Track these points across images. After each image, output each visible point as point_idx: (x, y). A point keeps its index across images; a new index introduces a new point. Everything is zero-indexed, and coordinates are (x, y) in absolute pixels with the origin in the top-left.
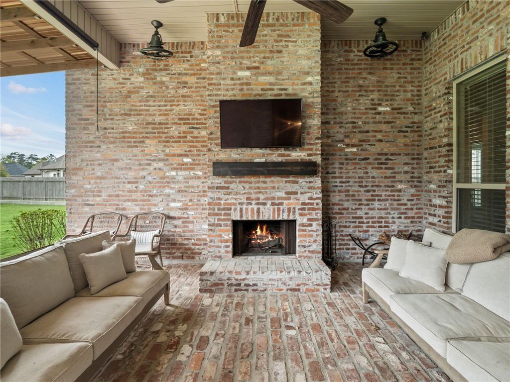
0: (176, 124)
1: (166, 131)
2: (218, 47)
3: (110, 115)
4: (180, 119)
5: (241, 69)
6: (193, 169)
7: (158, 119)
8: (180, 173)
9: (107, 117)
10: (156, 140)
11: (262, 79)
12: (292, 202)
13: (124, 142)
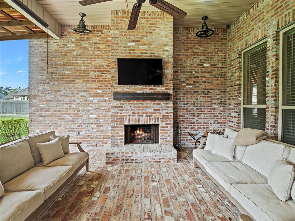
0: (93, 71)
1: (87, 75)
2: (117, 29)
3: (55, 65)
4: (95, 68)
5: (130, 42)
6: (103, 96)
7: (83, 68)
8: (95, 98)
9: (53, 66)
10: (82, 80)
11: (141, 47)
12: (157, 115)
13: (63, 81)
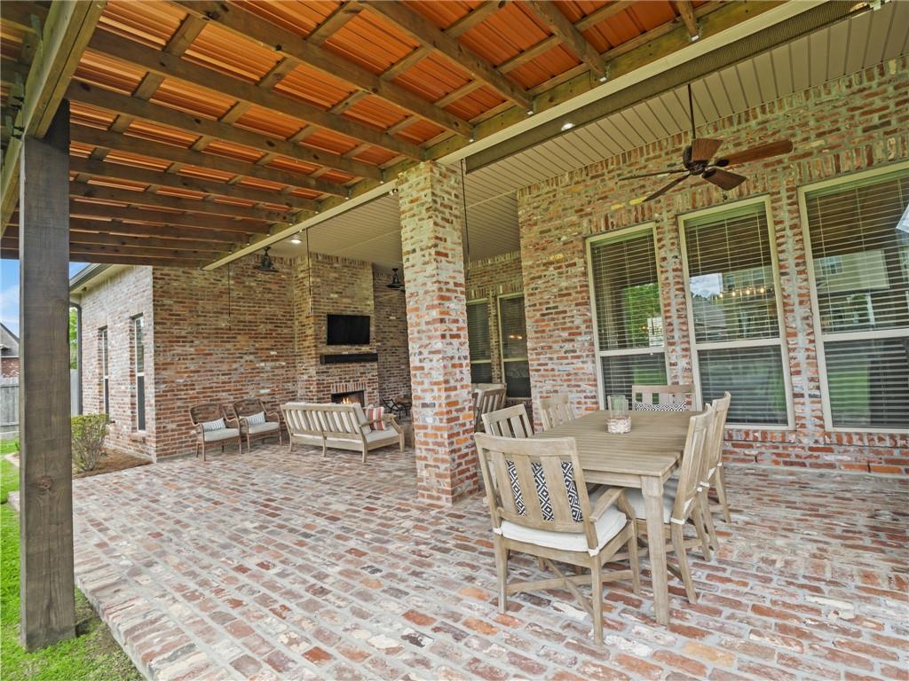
0: (264, 322)
1: (255, 328)
2: (318, 276)
3: (202, 312)
4: (267, 319)
5: (333, 293)
6: (278, 360)
7: (248, 318)
8: (267, 364)
9: (200, 313)
10: (248, 336)
11: (345, 300)
13: (217, 337)
